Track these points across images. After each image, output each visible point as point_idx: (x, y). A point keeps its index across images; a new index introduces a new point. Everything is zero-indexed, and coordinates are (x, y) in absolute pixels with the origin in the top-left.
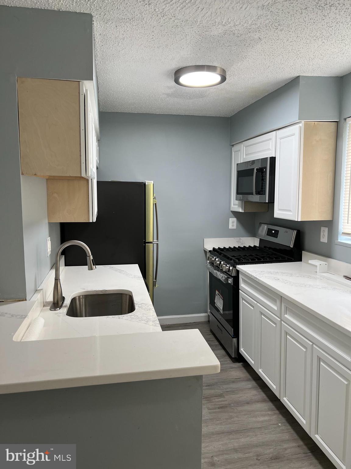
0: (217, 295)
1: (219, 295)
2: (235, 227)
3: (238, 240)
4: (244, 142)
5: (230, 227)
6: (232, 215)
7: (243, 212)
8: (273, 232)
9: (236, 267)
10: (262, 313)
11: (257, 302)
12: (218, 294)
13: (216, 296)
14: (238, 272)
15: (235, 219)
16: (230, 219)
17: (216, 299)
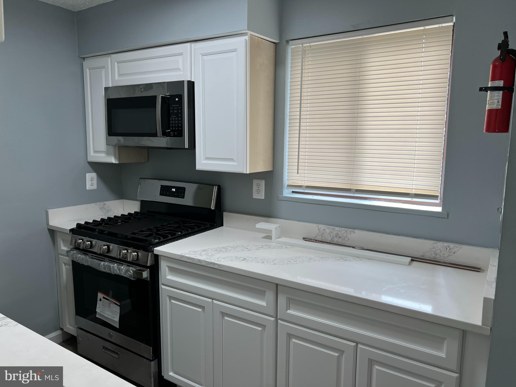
0: (102, 299)
1: (108, 300)
2: (95, 187)
3: (102, 206)
4: (112, 55)
5: (88, 187)
6: (90, 168)
7: (117, 162)
8: (174, 190)
9: (153, 252)
10: (224, 314)
11: (213, 299)
12: (104, 298)
13: (98, 302)
14: (156, 257)
15: (94, 175)
16: (87, 174)
17: (97, 306)
